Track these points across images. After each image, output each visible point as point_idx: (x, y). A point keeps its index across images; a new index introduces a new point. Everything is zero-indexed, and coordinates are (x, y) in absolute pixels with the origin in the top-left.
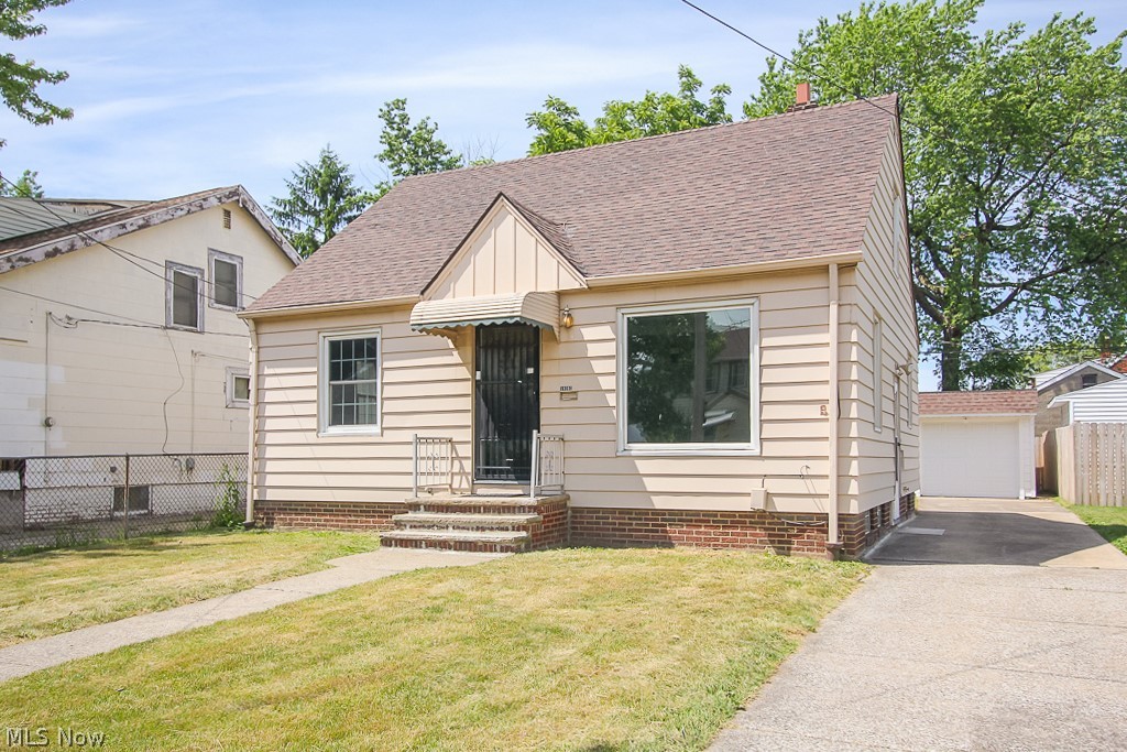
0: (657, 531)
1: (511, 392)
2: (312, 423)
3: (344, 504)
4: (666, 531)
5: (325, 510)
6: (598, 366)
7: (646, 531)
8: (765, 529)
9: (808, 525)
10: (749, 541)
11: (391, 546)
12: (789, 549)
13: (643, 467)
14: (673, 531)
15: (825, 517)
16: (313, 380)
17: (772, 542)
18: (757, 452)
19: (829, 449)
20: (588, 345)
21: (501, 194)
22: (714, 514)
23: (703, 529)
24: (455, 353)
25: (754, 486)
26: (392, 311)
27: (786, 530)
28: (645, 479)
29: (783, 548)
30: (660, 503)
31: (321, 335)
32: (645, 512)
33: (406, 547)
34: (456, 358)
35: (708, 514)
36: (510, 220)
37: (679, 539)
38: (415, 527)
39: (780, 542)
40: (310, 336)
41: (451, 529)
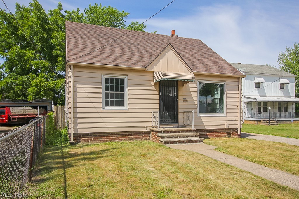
0: (205, 134)
1: (170, 99)
2: (100, 105)
3: (112, 133)
4: (207, 134)
5: (104, 135)
6: (193, 94)
7: (203, 134)
8: (226, 132)
9: (234, 131)
10: (223, 135)
11: (167, 144)
12: (230, 136)
13: (203, 119)
14: (208, 134)
15: (238, 129)
16: (100, 90)
17: (227, 135)
18: (225, 115)
19: (239, 115)
20: (190, 88)
21: (170, 44)
22: (216, 130)
23: (214, 133)
24: (153, 87)
25: (225, 123)
26: (132, 71)
27: (230, 132)
28: (203, 122)
29: (229, 136)
30: (207, 128)
31: (102, 75)
32: (202, 130)
33: (172, 144)
34: (154, 88)
35: (215, 130)
36: (171, 52)
37: (209, 136)
38: (167, 138)
39: (229, 135)
40: (99, 75)
41: (178, 138)
